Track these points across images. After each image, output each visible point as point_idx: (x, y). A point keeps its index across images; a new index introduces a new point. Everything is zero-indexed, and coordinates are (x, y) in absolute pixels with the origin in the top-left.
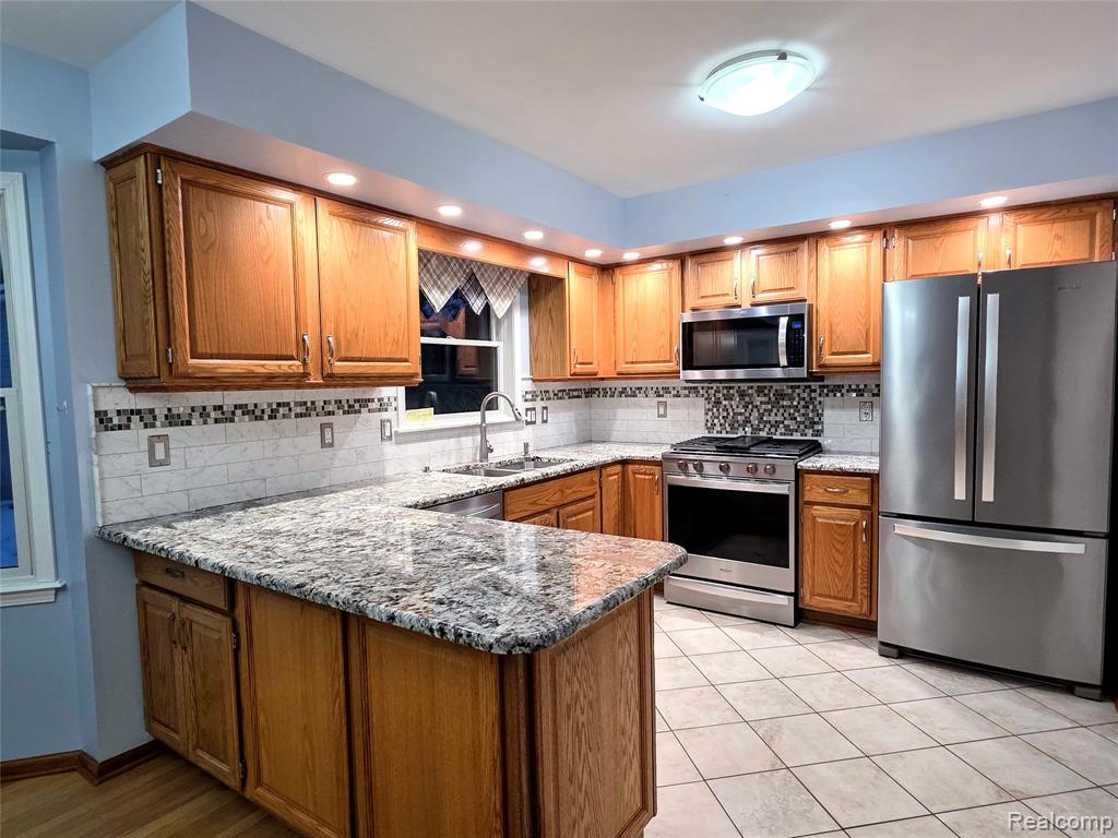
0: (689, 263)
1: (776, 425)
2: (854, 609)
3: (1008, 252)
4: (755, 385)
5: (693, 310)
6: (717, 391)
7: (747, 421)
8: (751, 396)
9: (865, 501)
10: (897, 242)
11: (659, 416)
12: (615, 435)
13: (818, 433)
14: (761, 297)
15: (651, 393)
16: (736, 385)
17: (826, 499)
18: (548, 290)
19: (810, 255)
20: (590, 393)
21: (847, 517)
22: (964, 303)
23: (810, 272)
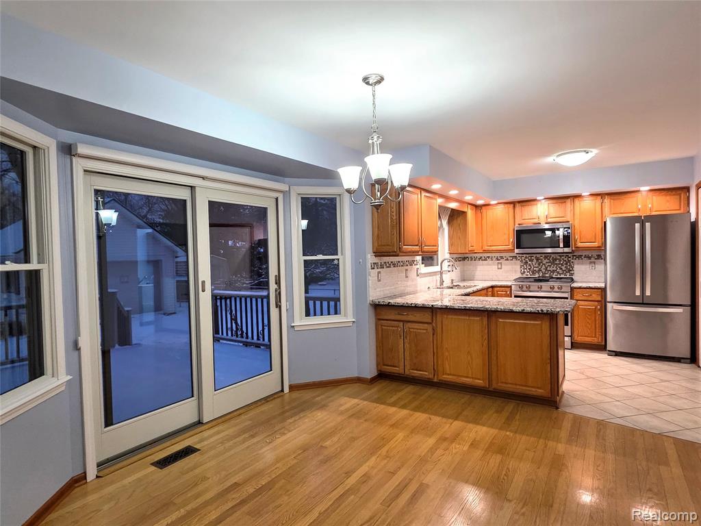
0: (517, 205)
1: (553, 271)
2: (596, 340)
3: (650, 206)
4: (543, 255)
5: (519, 224)
6: (526, 258)
7: (540, 270)
8: (541, 260)
9: (599, 299)
10: (607, 201)
11: (498, 268)
12: (476, 277)
13: (572, 274)
14: (549, 220)
15: (494, 259)
16: (535, 255)
17: (583, 298)
18: (458, 216)
19: (571, 204)
20: (464, 259)
21: (591, 306)
22: (637, 226)
23: (571, 210)
